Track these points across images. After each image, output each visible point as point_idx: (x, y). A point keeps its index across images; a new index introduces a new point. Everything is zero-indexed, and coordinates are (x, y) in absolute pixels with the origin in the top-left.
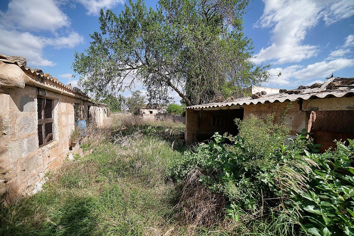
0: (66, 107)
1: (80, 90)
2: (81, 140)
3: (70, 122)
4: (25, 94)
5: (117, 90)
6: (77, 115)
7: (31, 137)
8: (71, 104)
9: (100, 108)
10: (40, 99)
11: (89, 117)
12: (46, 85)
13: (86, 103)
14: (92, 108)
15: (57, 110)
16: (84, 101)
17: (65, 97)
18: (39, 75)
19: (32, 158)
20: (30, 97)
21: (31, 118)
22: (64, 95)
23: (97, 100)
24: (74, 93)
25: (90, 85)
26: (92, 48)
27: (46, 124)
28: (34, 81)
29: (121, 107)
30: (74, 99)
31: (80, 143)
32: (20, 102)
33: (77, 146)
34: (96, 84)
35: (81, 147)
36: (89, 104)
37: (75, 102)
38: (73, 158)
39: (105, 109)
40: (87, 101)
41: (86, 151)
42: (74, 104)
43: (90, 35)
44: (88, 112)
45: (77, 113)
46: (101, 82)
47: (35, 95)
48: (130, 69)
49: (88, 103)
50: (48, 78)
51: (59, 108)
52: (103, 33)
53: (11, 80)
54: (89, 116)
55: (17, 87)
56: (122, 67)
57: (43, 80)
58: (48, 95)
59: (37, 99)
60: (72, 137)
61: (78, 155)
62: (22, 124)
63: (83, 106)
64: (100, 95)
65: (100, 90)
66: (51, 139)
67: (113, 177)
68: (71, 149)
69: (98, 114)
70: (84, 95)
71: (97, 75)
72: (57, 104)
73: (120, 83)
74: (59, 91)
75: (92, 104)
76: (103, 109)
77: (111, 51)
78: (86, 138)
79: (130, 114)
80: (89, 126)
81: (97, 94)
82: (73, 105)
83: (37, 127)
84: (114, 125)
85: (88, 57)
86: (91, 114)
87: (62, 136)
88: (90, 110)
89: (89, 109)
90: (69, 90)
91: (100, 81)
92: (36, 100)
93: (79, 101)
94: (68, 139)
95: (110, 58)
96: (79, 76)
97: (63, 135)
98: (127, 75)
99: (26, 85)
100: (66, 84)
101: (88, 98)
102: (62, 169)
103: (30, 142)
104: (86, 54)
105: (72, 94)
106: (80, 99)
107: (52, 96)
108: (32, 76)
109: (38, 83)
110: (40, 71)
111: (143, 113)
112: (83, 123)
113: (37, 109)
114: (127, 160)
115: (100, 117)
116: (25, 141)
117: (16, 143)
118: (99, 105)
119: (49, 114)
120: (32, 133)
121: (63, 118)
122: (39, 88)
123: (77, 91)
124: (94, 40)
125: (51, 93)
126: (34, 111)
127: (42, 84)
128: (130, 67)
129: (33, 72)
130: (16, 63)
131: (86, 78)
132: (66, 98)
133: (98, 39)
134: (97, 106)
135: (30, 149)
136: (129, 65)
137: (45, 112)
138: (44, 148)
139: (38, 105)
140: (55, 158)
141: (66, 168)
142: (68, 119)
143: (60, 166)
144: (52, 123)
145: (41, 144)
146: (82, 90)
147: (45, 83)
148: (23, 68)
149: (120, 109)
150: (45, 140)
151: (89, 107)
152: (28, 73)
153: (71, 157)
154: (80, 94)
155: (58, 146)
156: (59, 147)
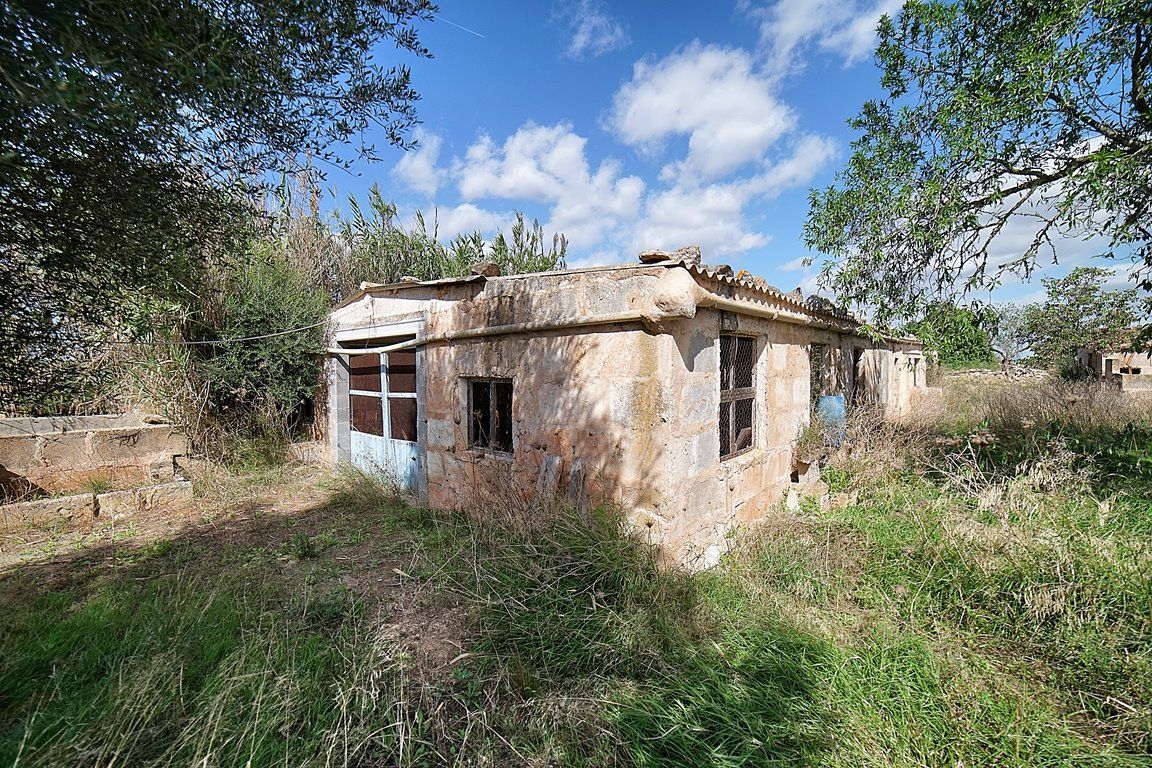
0: (788, 357)
1: (827, 302)
2: (824, 457)
3: (796, 399)
4: (697, 331)
5: (959, 284)
6: (817, 379)
7: (705, 433)
8: (802, 345)
9: (899, 354)
10: (726, 338)
11: (858, 386)
12: (740, 302)
13: (846, 342)
14: (868, 354)
15: (764, 365)
16: (840, 334)
17: (783, 329)
18: (724, 278)
19: (706, 482)
20: (706, 336)
21: (707, 387)
22: (781, 322)
23: (882, 328)
24: (808, 313)
25: (858, 282)
26: (858, 161)
27: (738, 402)
28: (714, 296)
29: (995, 347)
30: (808, 333)
31: (821, 466)
32: (690, 350)
33: (813, 475)
34: (879, 276)
35: (824, 479)
36: (857, 343)
37: (814, 340)
38: (798, 508)
39: (921, 357)
40: (850, 334)
41: (837, 494)
42: (809, 346)
43: (849, 121)
44: (856, 369)
45: (818, 373)
46: (898, 266)
47: (715, 333)
48: (1030, 185)
49: (855, 340)
50: (742, 283)
51: (770, 361)
52: (895, 94)
53: (674, 304)
54: (858, 383)
55: (684, 317)
56: (980, 191)
57: (731, 289)
58: (743, 327)
59: (718, 340)
60: (800, 444)
61: (812, 501)
62: (692, 400)
63: (838, 350)
64: (890, 310)
65: (894, 293)
66: (747, 442)
67: (919, 608)
68: (795, 478)
69: (890, 374)
70: (842, 315)
71: (880, 244)
72: (765, 350)
73: (978, 255)
74: (769, 314)
75: (867, 344)
76: (911, 356)
77: (931, 146)
78: (841, 455)
79: (1040, 375)
80: (854, 415)
81: (881, 310)
82: (807, 349)
83: (717, 409)
84: (954, 418)
85: (848, 193)
86: (864, 373)
87: (774, 436)
88: (861, 364)
89: (856, 360)
90: (796, 308)
91: (892, 261)
92: (717, 342)
93: (824, 337)
94: (790, 450)
95: (927, 171)
96: (820, 259)
97: (779, 435)
98: (1008, 215)
99: (698, 308)
100: (786, 291)
101: (855, 323)
102: (767, 528)
103: (703, 445)
104: (841, 188)
105: (802, 317)
106: (828, 329)
107: (752, 330)
108: (709, 286)
109: (722, 299)
110: (726, 270)
111: (1122, 370)
112: (836, 404)
113: (719, 364)
114: (990, 565)
115: (897, 388)
116: (695, 440)
117: (680, 444)
118: (892, 345)
119: (745, 379)
120: (707, 423)
121: (780, 388)
122: (724, 313)
123: (818, 308)
124: (864, 132)
125: (750, 321)
126: (714, 370)
127: (729, 301)
128: (1024, 179)
129: (710, 275)
130: (682, 264)
131: (843, 261)
132: (789, 331)
133: (877, 120)
134: (886, 348)
135: (703, 463)
136: (1020, 173)
137: (736, 372)
138: (730, 463)
139: (721, 353)
140: (753, 494)
141: (776, 528)
142: (791, 391)
143: (762, 520)
144: (751, 400)
145: (725, 451)
146: (833, 298)
147: (737, 296)
148: (693, 272)
149: (986, 356)
150: (733, 445)
151: (857, 354)
152: (704, 279)
153: (793, 504)
154: (828, 315)
155: (761, 463)
156: (766, 466)
